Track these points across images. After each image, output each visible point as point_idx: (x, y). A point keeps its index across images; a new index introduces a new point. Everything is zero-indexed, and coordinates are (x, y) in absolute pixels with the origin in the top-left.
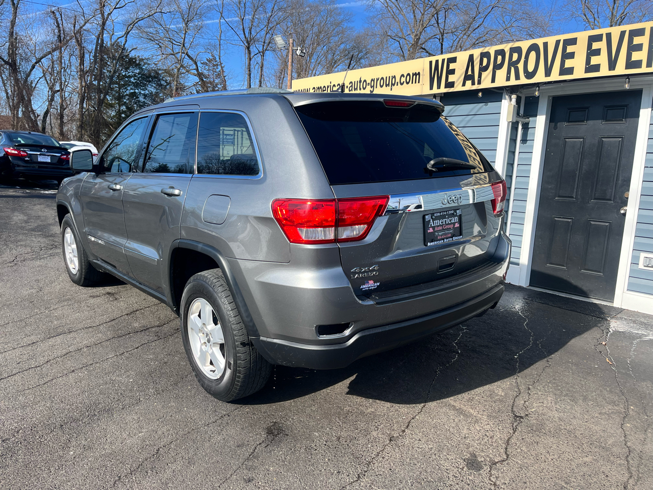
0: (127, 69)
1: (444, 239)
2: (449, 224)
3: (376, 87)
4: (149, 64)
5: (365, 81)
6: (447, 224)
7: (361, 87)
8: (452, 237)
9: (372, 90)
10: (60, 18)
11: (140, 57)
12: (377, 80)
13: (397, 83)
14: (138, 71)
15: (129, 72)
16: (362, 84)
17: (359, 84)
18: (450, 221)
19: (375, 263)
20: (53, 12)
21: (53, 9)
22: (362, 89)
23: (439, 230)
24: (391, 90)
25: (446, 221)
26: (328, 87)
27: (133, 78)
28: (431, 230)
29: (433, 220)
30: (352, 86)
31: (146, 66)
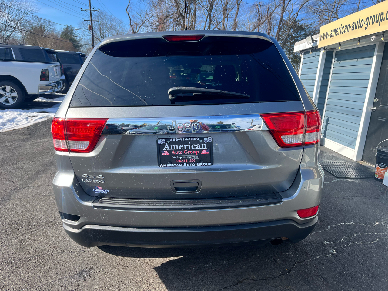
0: (297, 32)
1: (183, 164)
2: (192, 150)
3: (369, 25)
4: (311, 28)
5: (363, 20)
6: (190, 150)
7: (360, 26)
8: (195, 163)
9: (366, 27)
10: (260, 8)
11: (306, 24)
12: (371, 18)
13: (384, 18)
14: (303, 33)
15: (297, 34)
16: (360, 23)
17: (358, 23)
18: (194, 147)
19: (101, 174)
20: (257, 5)
21: (257, 4)
22: (360, 27)
23: (178, 155)
24: (379, 25)
25: (187, 147)
26: (340, 29)
27: (299, 38)
28: (166, 153)
29: (169, 145)
30: (354, 26)
31: (309, 29)
